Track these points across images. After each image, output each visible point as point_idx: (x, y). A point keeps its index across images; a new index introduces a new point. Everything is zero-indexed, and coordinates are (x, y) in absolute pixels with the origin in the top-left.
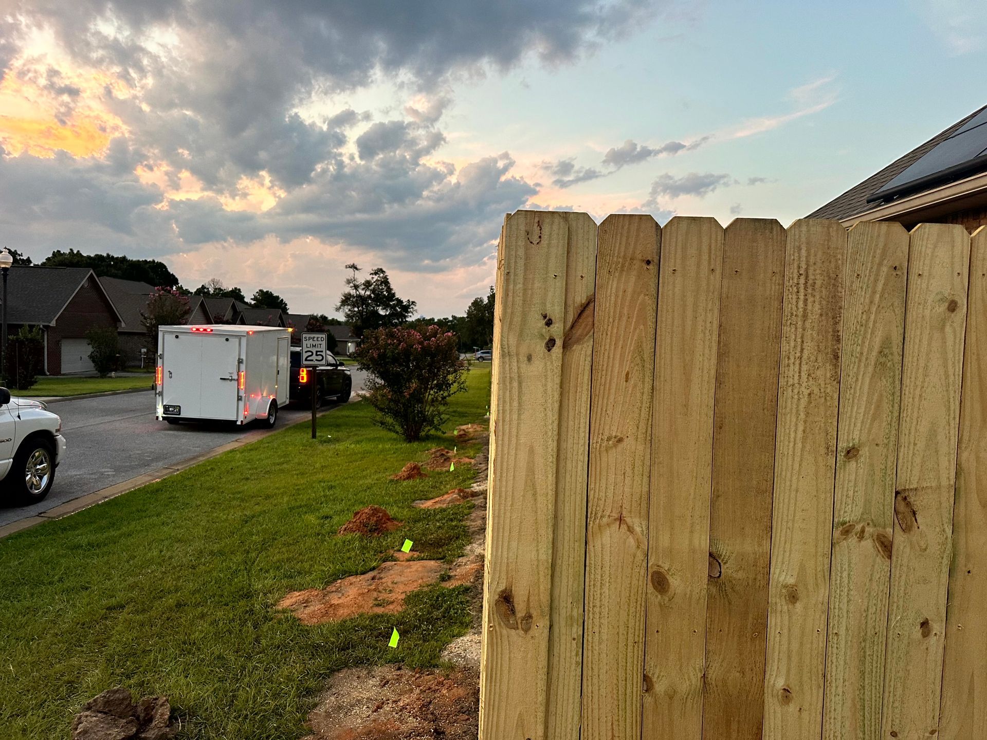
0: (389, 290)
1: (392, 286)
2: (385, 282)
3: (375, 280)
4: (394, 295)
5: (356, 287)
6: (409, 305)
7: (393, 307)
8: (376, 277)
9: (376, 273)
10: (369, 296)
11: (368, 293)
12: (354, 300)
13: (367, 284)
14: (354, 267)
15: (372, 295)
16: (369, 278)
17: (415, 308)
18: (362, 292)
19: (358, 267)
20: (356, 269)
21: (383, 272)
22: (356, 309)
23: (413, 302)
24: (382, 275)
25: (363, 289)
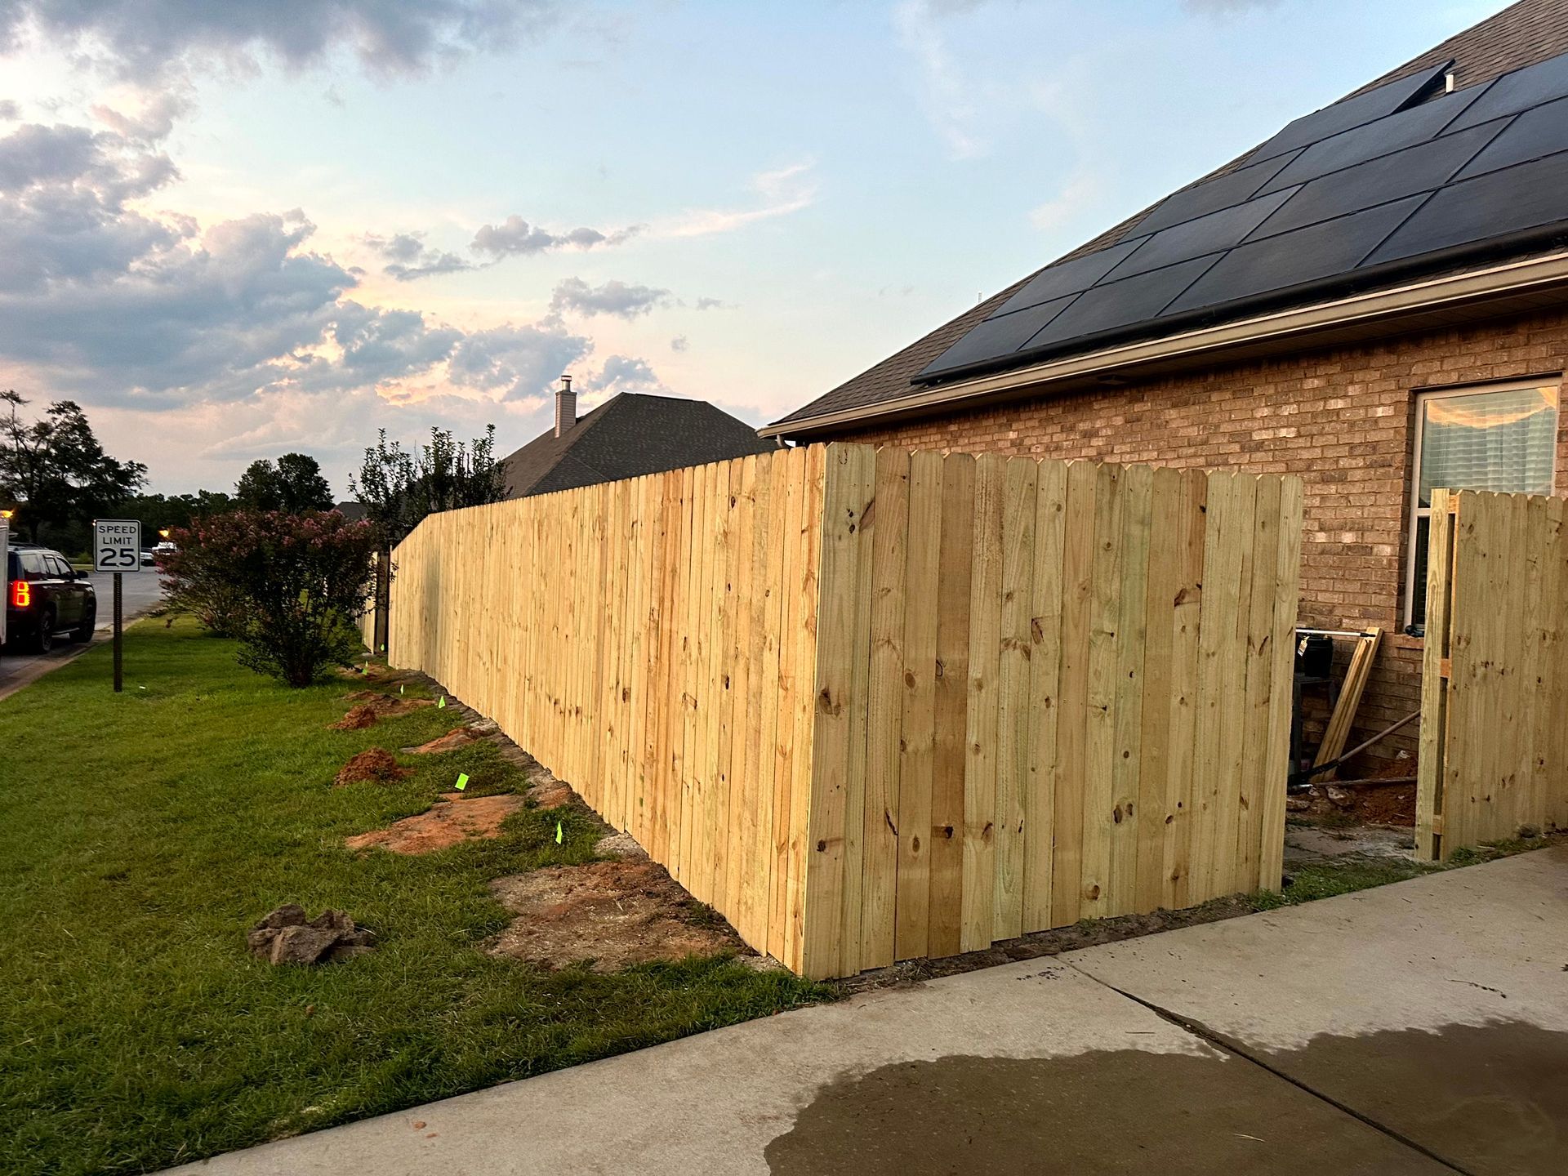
0: (89, 441)
1: (95, 436)
2: (82, 426)
3: (58, 422)
4: (99, 451)
5: (17, 435)
6: (132, 471)
7: (97, 474)
8: (61, 418)
9: (60, 411)
10: (47, 453)
11: (43, 446)
12: (13, 459)
13: (43, 430)
14: (13, 397)
15: (53, 451)
16: (46, 418)
17: (144, 476)
18: (32, 445)
19: (21, 397)
20: (18, 400)
21: (75, 408)
22: (18, 476)
23: (140, 466)
24: (73, 414)
25: (33, 439)
